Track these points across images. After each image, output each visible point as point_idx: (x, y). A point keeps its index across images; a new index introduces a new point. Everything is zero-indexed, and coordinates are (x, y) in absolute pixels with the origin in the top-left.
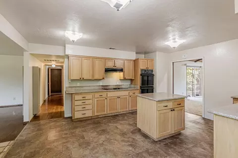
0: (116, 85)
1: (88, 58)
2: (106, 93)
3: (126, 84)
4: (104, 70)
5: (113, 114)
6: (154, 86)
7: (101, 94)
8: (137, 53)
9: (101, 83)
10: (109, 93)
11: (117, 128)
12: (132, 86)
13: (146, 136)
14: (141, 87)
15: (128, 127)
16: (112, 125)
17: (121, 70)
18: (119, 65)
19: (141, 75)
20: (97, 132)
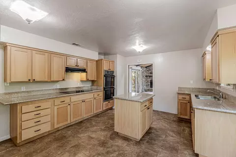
0: (76, 88)
1: (42, 52)
2: (68, 98)
3: (88, 86)
4: (64, 69)
5: (78, 122)
6: (115, 87)
7: (62, 99)
8: (100, 54)
9: (58, 86)
10: (72, 97)
11: (92, 138)
12: (94, 87)
13: (126, 139)
14: (104, 88)
15: (103, 133)
16: (83, 136)
17: (84, 71)
18: (81, 65)
19: (105, 76)
20: (68, 151)
